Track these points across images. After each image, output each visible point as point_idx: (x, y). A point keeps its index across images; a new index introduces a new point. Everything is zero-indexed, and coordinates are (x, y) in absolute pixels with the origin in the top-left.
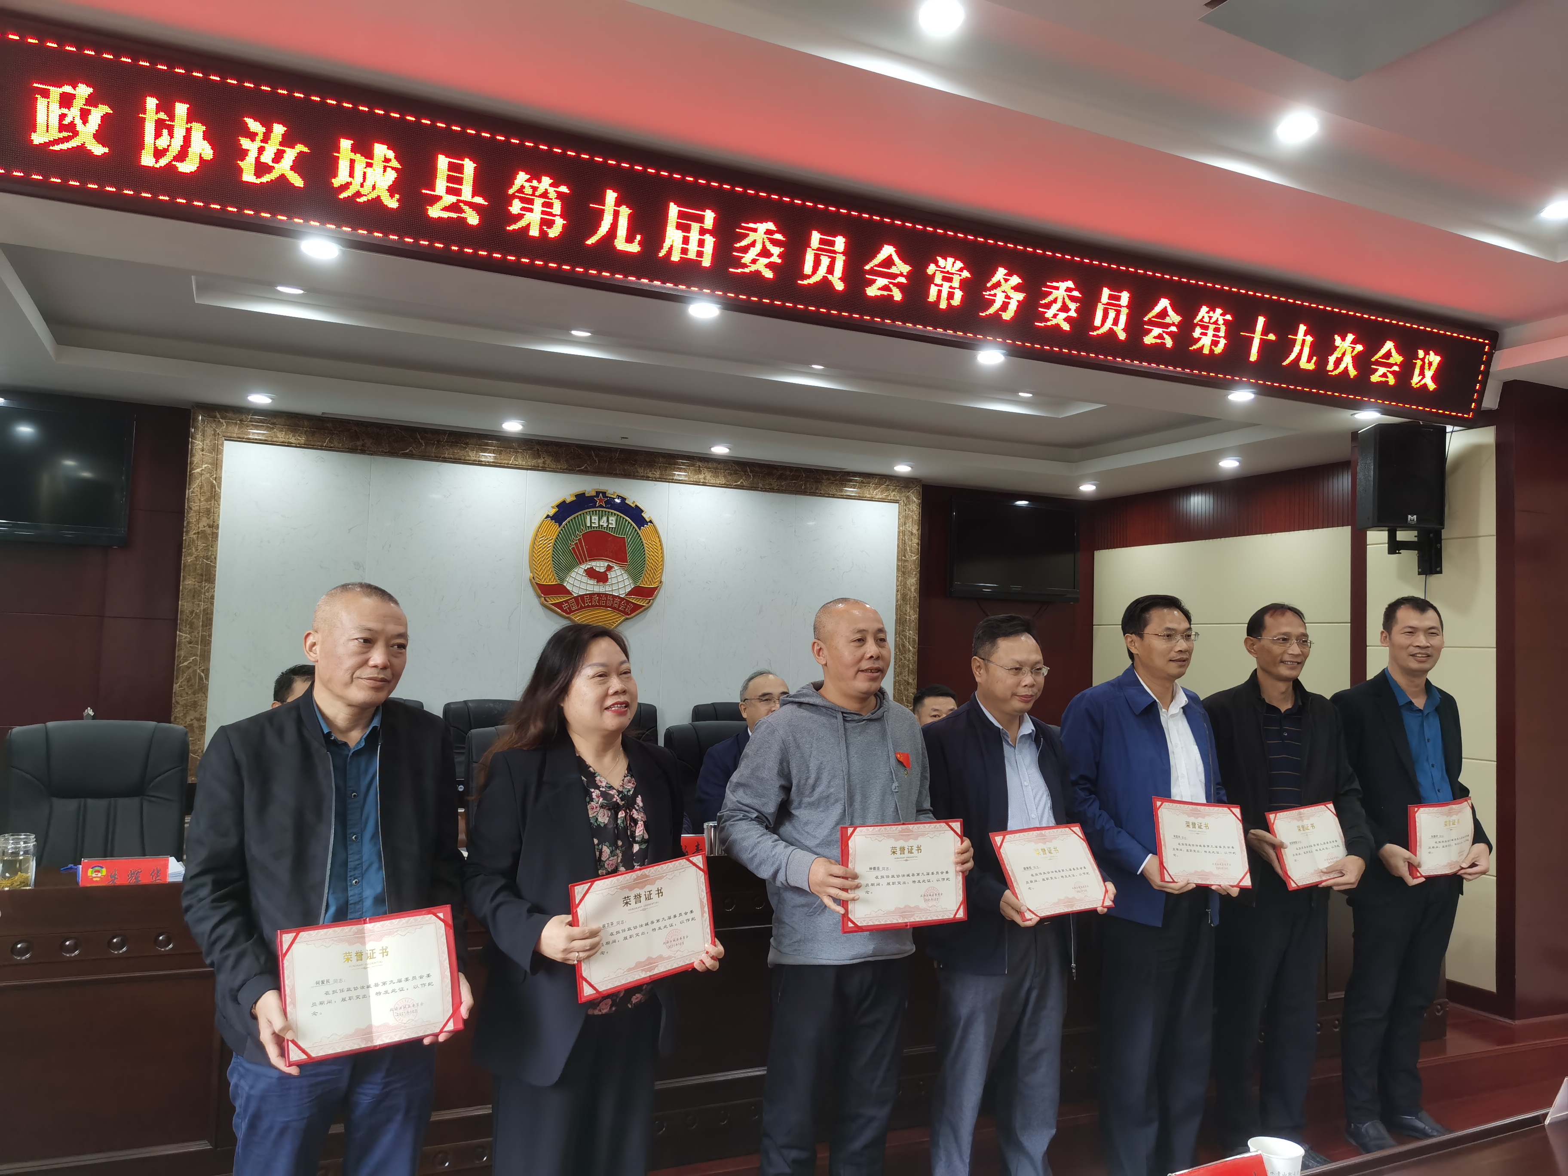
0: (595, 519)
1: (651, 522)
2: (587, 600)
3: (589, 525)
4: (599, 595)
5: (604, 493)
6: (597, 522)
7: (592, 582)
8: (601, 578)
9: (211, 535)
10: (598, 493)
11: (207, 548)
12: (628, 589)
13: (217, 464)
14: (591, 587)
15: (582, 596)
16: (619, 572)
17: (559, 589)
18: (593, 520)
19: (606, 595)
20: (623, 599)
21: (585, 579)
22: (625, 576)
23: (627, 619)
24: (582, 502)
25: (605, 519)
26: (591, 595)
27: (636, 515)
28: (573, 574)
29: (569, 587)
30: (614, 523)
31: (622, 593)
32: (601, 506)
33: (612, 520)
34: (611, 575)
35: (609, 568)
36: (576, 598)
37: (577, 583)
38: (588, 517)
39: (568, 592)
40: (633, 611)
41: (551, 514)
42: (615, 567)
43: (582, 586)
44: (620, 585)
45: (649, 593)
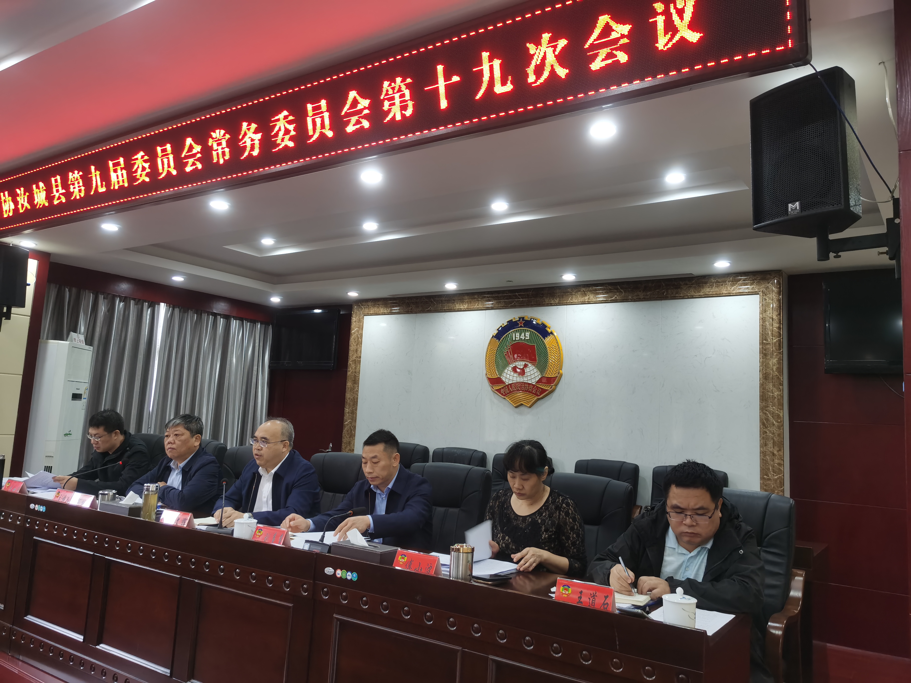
0: (518, 334)
1: (552, 333)
2: (513, 386)
3: (514, 339)
4: (520, 383)
5: (523, 318)
6: (519, 337)
7: (517, 375)
8: (522, 372)
9: (358, 362)
10: (520, 318)
11: (356, 368)
12: (537, 379)
13: (361, 328)
14: (516, 378)
15: (510, 384)
16: (531, 368)
17: (500, 380)
18: (517, 336)
19: (524, 383)
20: (534, 386)
21: (512, 374)
22: (535, 370)
23: (538, 400)
24: (511, 325)
25: (523, 334)
26: (516, 384)
27: (543, 329)
28: (506, 371)
29: (504, 379)
30: (528, 336)
31: (533, 382)
32: (521, 327)
33: (528, 334)
34: (527, 370)
35: (526, 366)
36: (508, 385)
37: (508, 377)
38: (514, 334)
39: (503, 382)
40: (543, 393)
41: (494, 336)
42: (530, 365)
43: (511, 378)
44: (533, 377)
45: (550, 381)
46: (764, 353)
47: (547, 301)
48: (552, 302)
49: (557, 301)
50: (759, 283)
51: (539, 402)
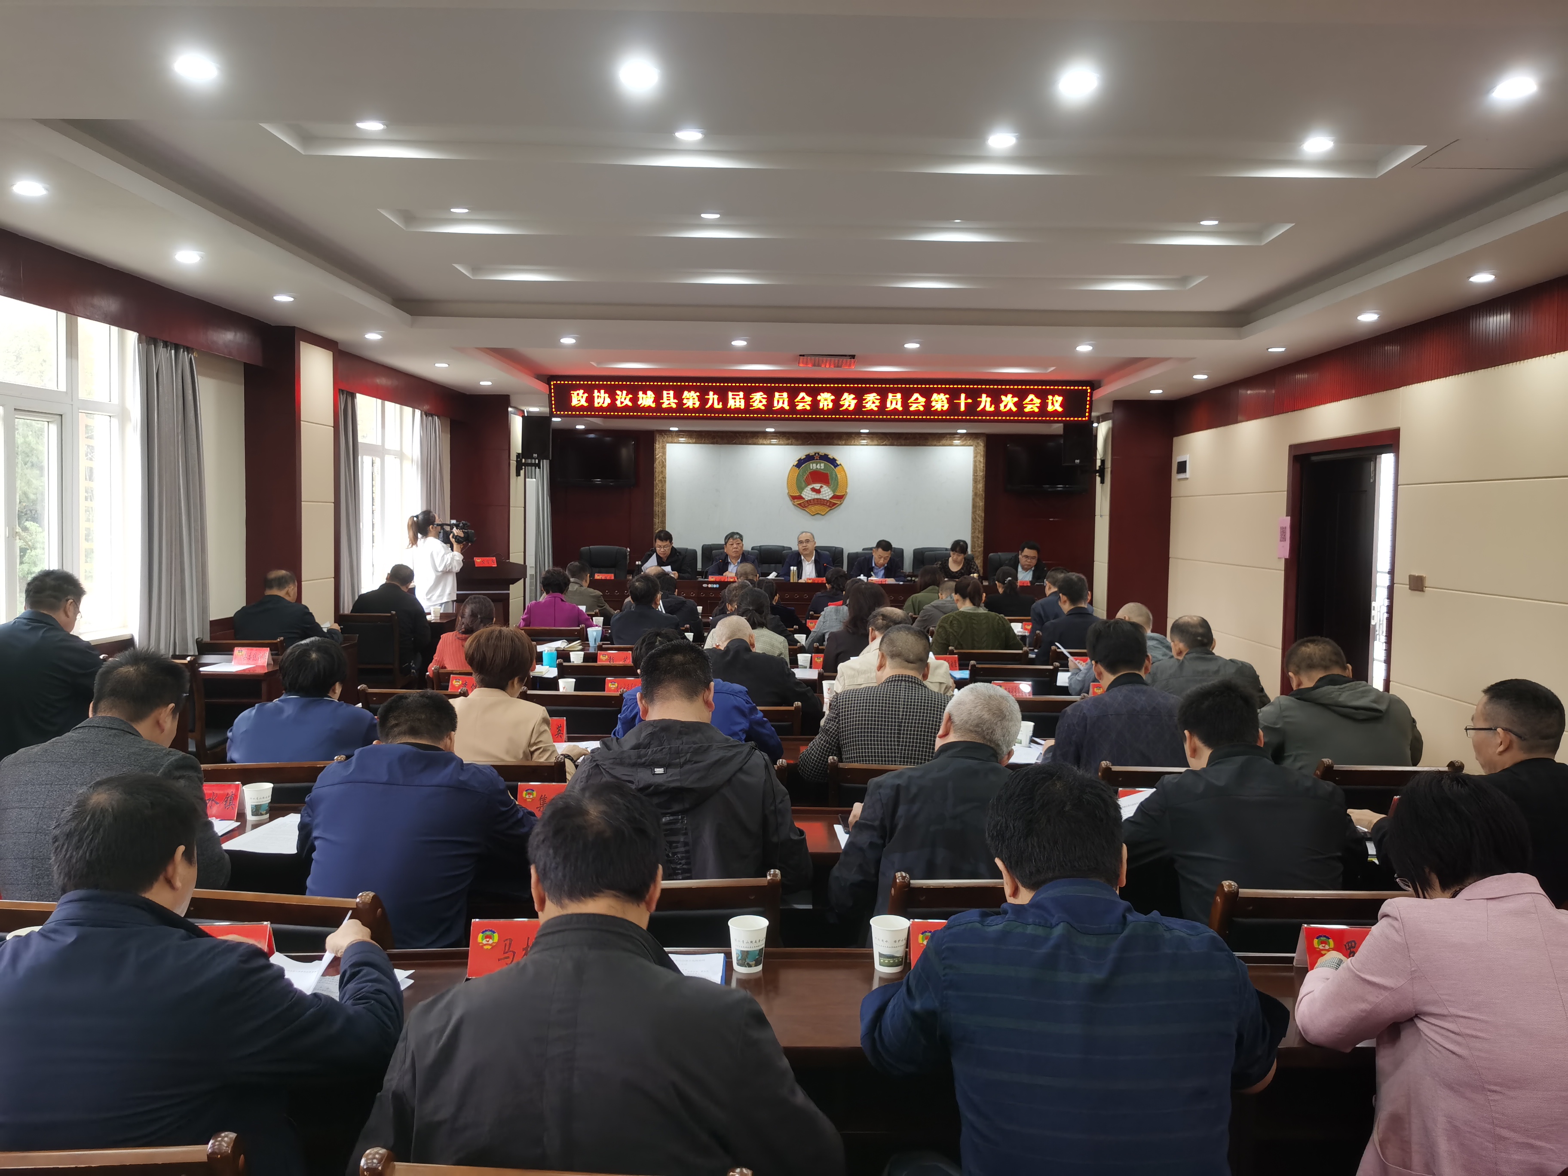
0: (815, 465)
1: (840, 465)
2: (812, 501)
3: (811, 468)
4: (817, 499)
5: (818, 454)
7: (814, 493)
8: (818, 491)
9: (663, 481)
10: (815, 453)
11: (662, 487)
12: (831, 496)
13: (664, 453)
14: (814, 496)
15: (810, 500)
16: (826, 489)
17: (800, 497)
18: (814, 466)
19: (821, 499)
20: (828, 501)
21: (811, 492)
22: (829, 490)
23: (831, 510)
24: (809, 458)
25: (819, 465)
26: (814, 499)
27: (833, 462)
28: (805, 490)
29: (804, 496)
30: (824, 466)
31: (828, 498)
32: (817, 459)
33: (822, 465)
34: (822, 490)
35: (821, 487)
36: (807, 501)
37: (807, 494)
38: (811, 464)
39: (804, 499)
40: (833, 506)
41: (795, 464)
42: (824, 486)
43: (810, 496)
44: (827, 494)
45: (841, 498)
46: (975, 481)
47: (836, 442)
48: (840, 443)
49: (843, 442)
50: (973, 440)
51: (831, 511)
